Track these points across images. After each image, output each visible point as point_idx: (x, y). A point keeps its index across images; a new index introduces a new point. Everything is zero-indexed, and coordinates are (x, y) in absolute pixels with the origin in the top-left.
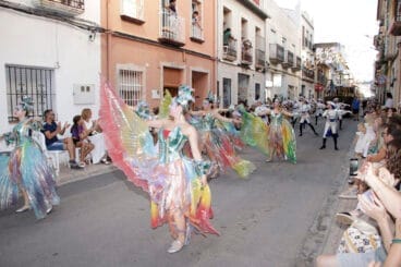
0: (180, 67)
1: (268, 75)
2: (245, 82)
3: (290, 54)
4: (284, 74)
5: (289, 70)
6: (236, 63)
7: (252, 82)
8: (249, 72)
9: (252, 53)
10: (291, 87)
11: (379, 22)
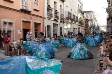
0: (29, 21)
1: (65, 24)
2: (56, 27)
3: (74, 16)
4: (72, 23)
5: (74, 22)
6: (52, 19)
7: (59, 27)
8: (57, 23)
9: (59, 15)
10: (74, 28)
11: (108, 2)
